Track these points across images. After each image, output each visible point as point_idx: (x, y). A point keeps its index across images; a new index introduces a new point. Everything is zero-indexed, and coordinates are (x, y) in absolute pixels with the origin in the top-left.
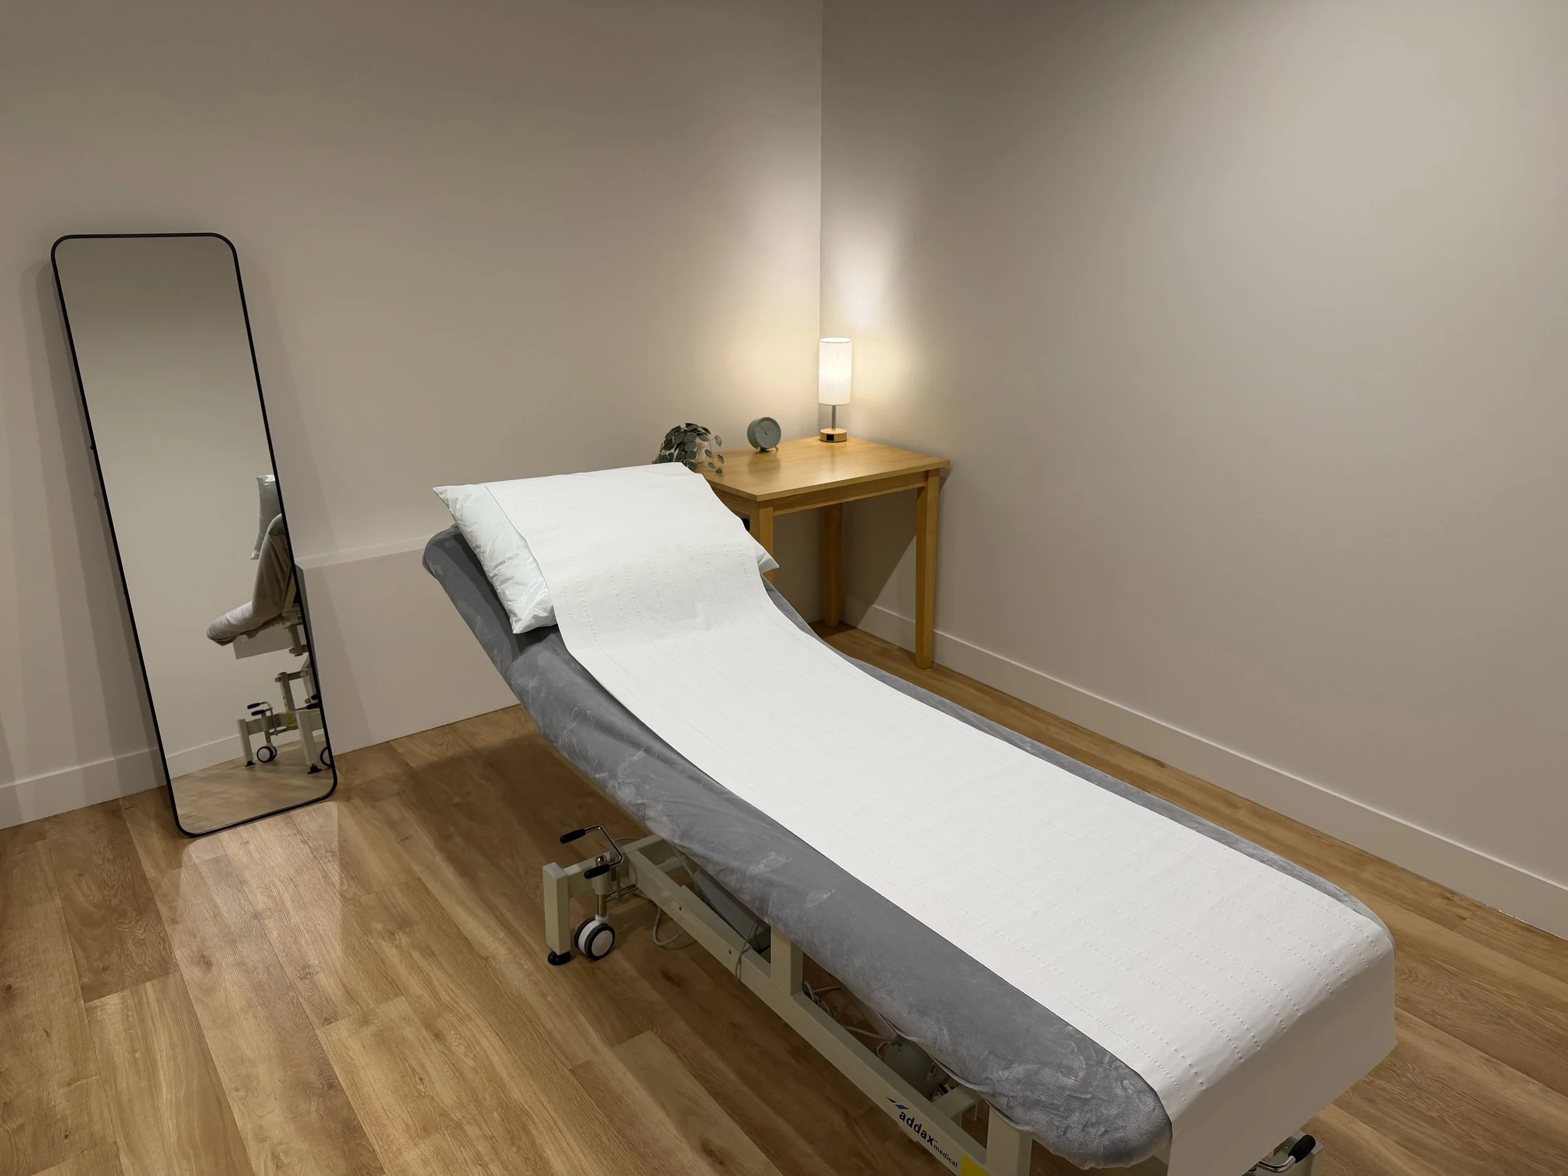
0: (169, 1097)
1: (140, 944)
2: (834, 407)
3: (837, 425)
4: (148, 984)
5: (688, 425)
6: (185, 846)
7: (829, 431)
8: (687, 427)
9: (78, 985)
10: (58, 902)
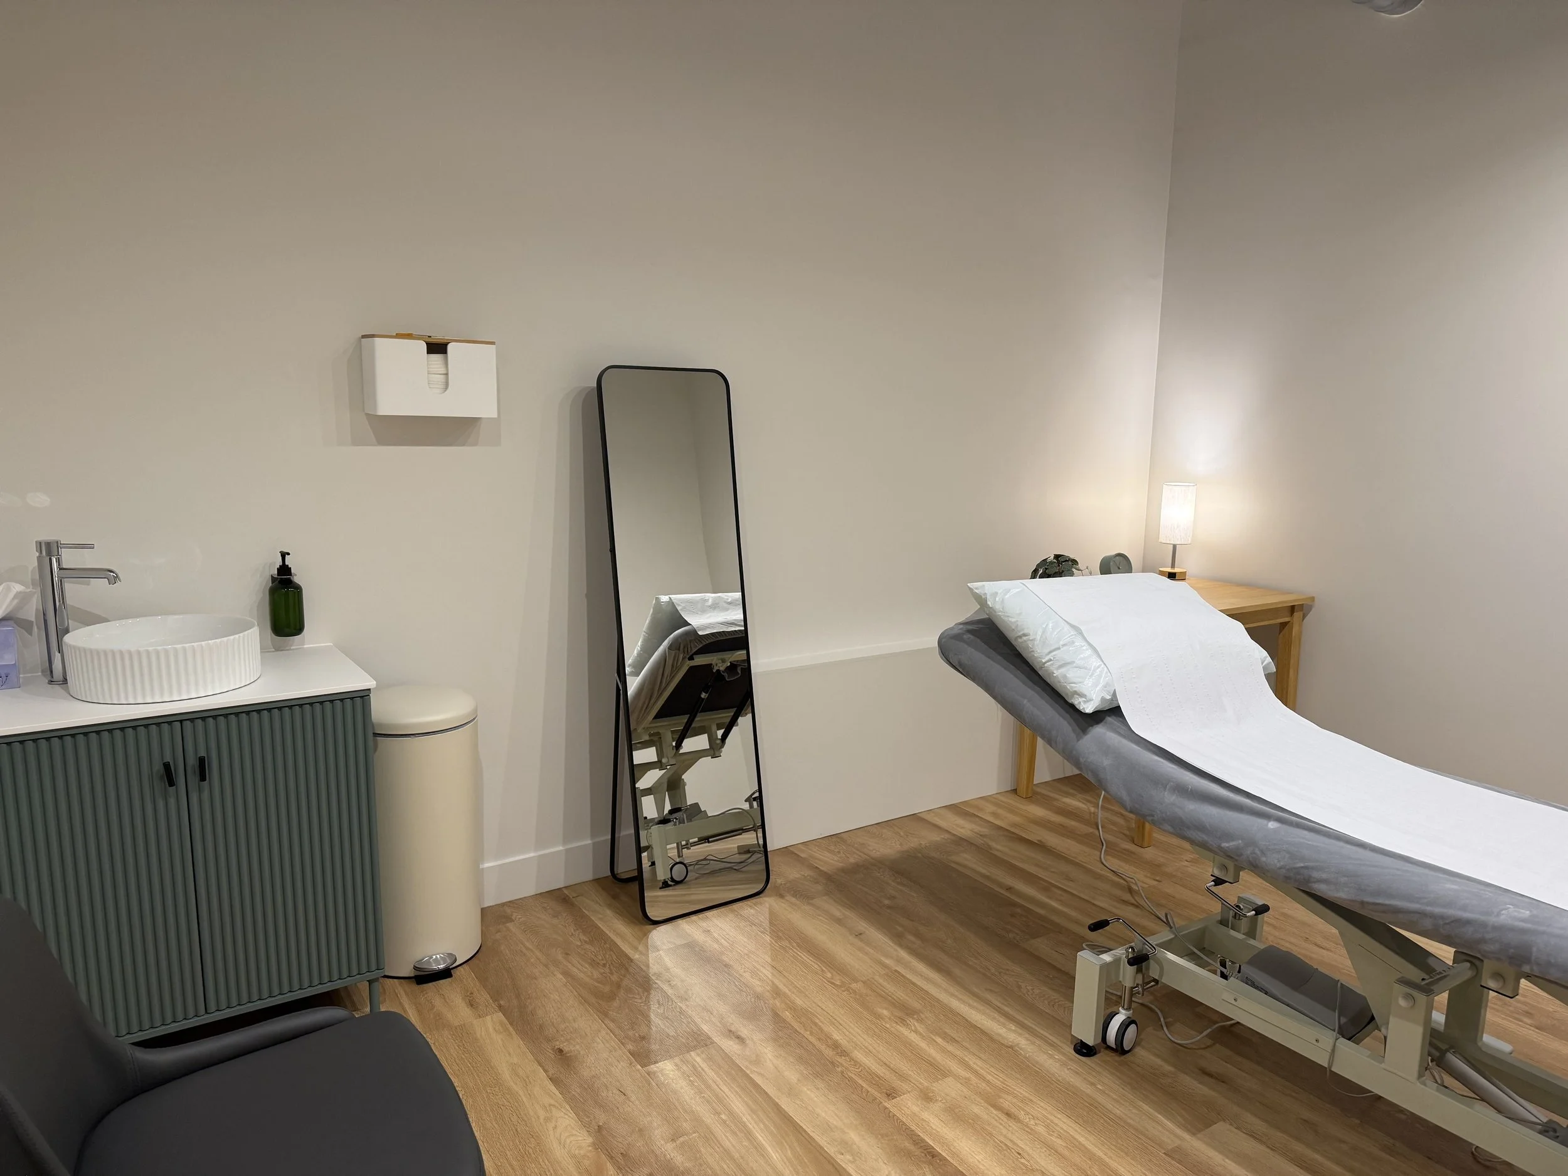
0: (778, 1156)
2: (1175, 547)
3: (1176, 566)
4: (693, 1054)
5: (1057, 557)
7: (1171, 570)
9: (625, 1051)
10: (559, 976)
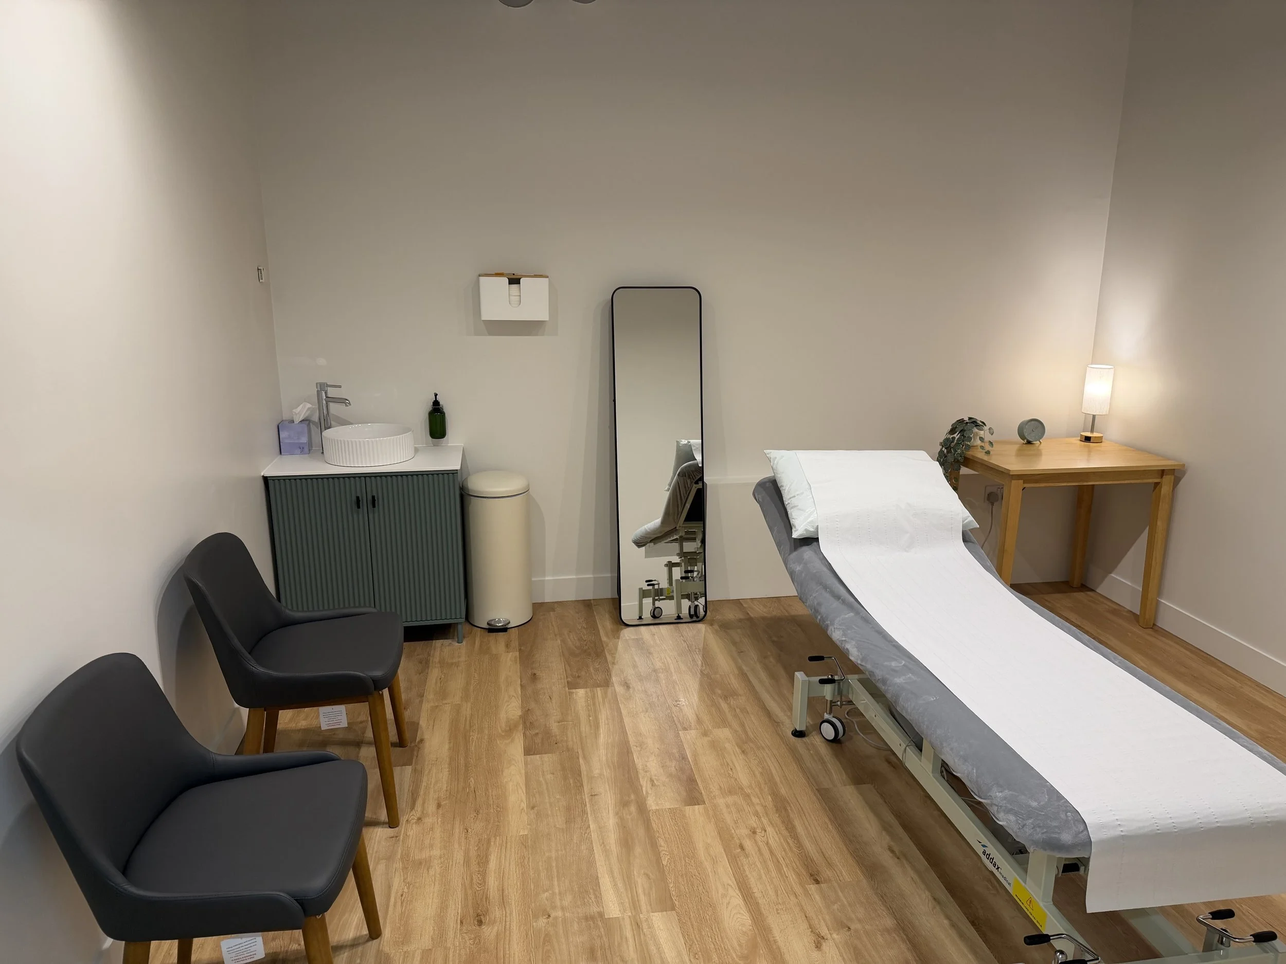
0: (604, 741)
1: (597, 670)
2: (1094, 416)
3: (1094, 431)
4: (598, 689)
5: (970, 418)
6: (622, 629)
7: (1088, 434)
8: (969, 420)
9: (566, 681)
10: (559, 641)
